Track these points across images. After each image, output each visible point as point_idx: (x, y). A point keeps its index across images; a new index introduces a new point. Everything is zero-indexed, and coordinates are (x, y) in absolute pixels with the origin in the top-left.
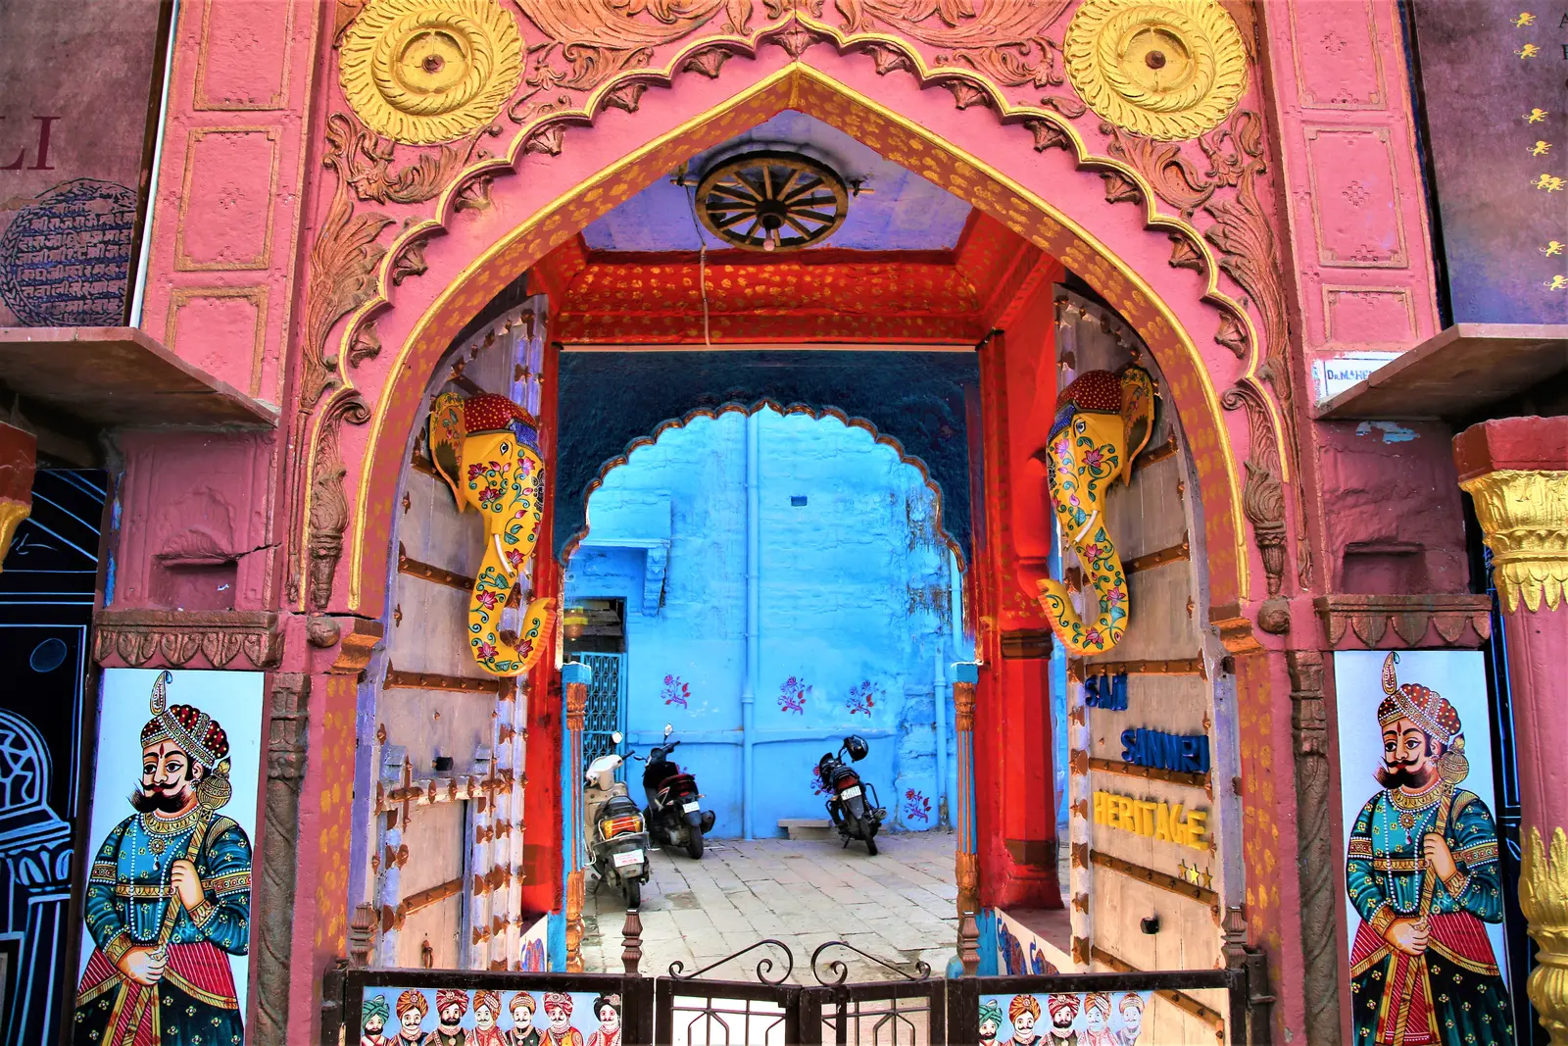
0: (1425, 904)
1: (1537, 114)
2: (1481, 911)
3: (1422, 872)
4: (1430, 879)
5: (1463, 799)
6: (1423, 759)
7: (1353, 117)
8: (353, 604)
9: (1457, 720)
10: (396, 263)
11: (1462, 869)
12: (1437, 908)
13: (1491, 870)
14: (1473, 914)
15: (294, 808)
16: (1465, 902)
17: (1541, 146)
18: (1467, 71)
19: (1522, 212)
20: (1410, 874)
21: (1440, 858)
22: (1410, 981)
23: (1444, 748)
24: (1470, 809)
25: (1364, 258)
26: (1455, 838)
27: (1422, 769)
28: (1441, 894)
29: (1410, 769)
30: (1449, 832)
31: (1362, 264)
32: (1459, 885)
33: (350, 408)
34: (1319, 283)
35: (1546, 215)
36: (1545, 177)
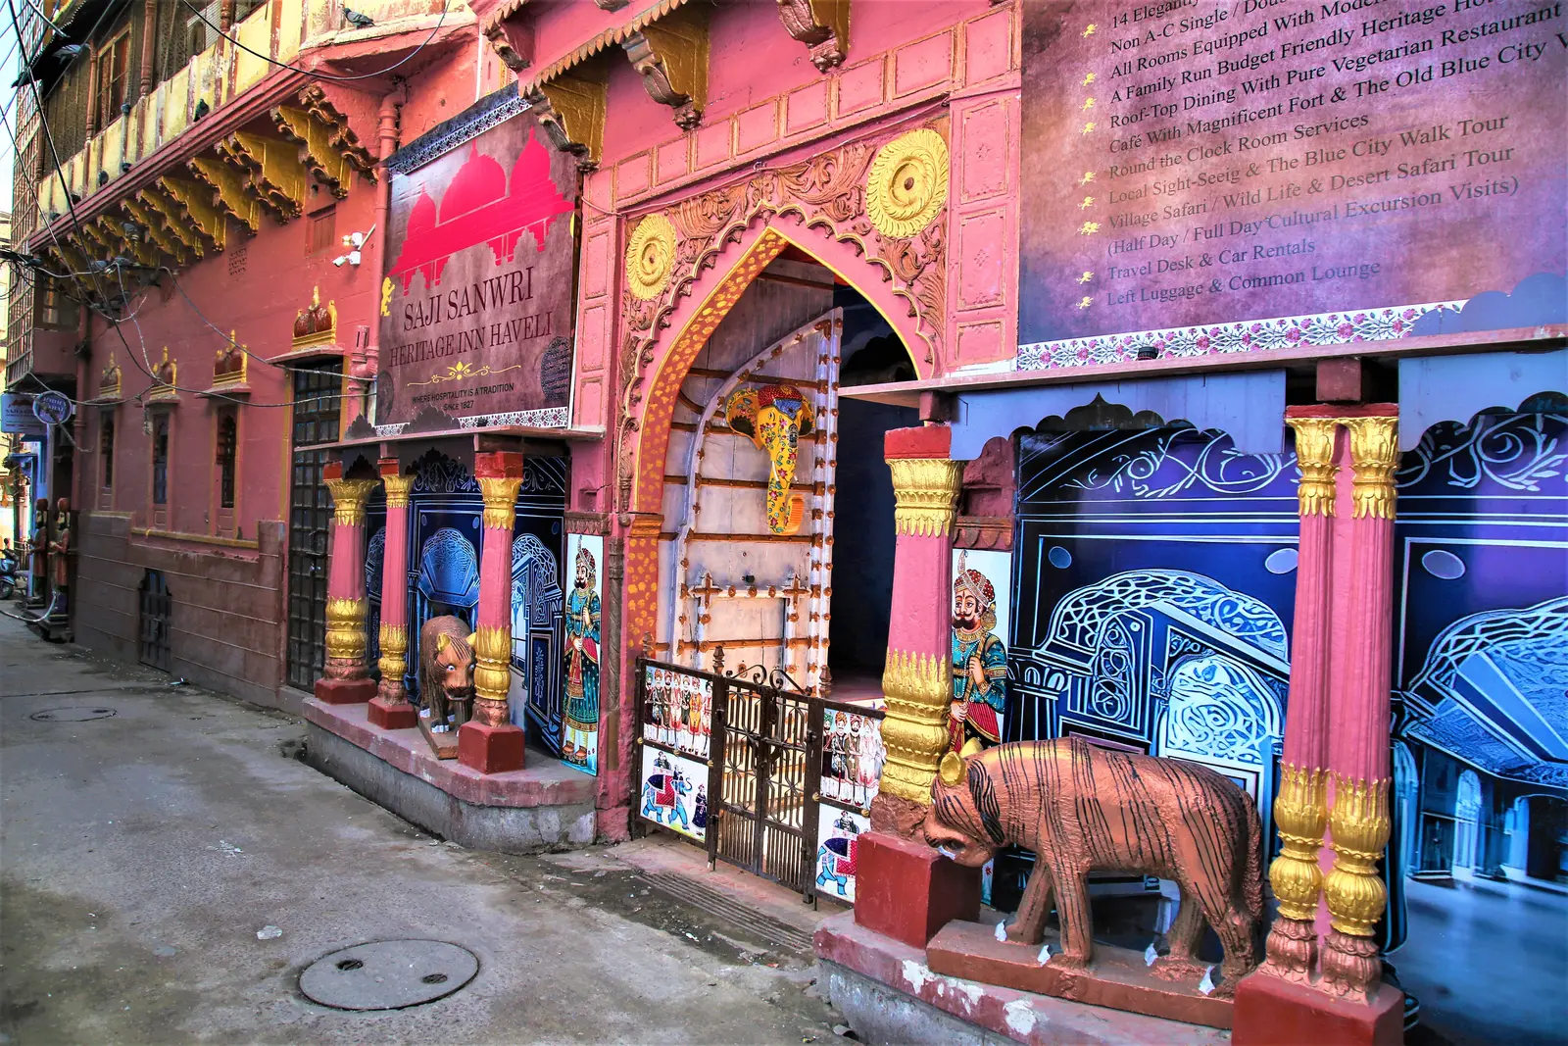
0: (967, 695)
1: (1089, 176)
2: (995, 705)
3: (967, 678)
4: (971, 682)
5: (992, 640)
6: (974, 613)
7: (989, 203)
8: (635, 509)
9: (993, 593)
10: (642, 358)
11: (987, 679)
12: (972, 699)
13: (1002, 683)
14: (990, 706)
15: (620, 590)
16: (987, 699)
17: (1088, 200)
18: (1048, 154)
19: (1069, 254)
20: (961, 677)
21: (977, 672)
22: (956, 735)
23: (985, 609)
24: (995, 646)
25: (981, 302)
26: (986, 662)
27: (973, 619)
28: (975, 691)
29: (967, 618)
30: (983, 658)
31: (979, 306)
32: (985, 688)
33: (631, 424)
34: (956, 322)
35: (1084, 253)
36: (1087, 224)
